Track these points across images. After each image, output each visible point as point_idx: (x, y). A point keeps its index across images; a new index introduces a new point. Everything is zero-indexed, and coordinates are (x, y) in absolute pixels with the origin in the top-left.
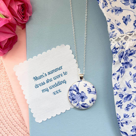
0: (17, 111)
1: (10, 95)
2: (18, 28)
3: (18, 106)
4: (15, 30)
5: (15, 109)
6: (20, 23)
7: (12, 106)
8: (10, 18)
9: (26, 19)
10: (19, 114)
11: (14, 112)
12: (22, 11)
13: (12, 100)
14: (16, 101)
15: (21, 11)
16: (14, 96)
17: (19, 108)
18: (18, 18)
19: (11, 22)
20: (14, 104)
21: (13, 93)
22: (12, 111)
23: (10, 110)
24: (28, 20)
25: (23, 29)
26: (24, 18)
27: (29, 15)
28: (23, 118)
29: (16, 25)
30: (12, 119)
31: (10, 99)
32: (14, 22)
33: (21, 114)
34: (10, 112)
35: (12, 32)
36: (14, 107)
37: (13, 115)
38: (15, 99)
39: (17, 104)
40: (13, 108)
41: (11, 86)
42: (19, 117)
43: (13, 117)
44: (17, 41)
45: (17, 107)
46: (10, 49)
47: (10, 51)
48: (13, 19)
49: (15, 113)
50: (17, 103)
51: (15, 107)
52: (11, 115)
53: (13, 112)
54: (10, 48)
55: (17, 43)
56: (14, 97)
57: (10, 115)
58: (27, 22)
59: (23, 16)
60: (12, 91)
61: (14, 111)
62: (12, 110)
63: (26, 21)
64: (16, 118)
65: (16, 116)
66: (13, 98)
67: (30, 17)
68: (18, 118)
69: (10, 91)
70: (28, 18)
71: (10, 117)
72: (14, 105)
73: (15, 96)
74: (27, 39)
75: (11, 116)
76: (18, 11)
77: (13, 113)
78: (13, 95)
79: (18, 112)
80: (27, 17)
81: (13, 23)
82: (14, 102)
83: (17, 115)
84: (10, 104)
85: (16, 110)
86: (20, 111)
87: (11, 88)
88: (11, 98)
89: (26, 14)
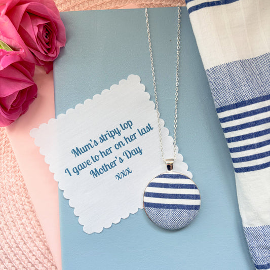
0: (36, 235)
1: (24, 204)
2: (39, 71)
3: (40, 225)
4: (33, 75)
5: (32, 231)
6: (42, 61)
7: (27, 224)
8: (22, 51)
9: (53, 53)
10: (41, 241)
11: (30, 238)
12: (47, 37)
13: (28, 214)
14: (35, 216)
15: (44, 37)
16: (31, 205)
17: (42, 230)
18: (39, 51)
19: (25, 60)
20: (32, 222)
21: (29, 199)
22: (26, 235)
23: (24, 233)
24: (58, 54)
25: (47, 73)
26: (49, 50)
27: (59, 45)
28: (48, 249)
29: (34, 64)
30: (27, 251)
31: (23, 211)
32: (30, 58)
33: (45, 241)
34: (24, 236)
35: (25, 78)
36: (31, 226)
37: (29, 243)
38: (33, 212)
39: (38, 221)
40: (28, 229)
41: (25, 185)
42: (41, 247)
43: (28, 248)
44: (36, 97)
45: (37, 226)
46: (24, 113)
47: (23, 116)
48: (28, 53)
49: (33, 239)
50: (36, 219)
51: (32, 228)
52: (25, 243)
53: (28, 238)
54: (23, 110)
55: (36, 100)
56: (32, 208)
57: (23, 242)
58: (55, 59)
59: (49, 47)
60: (28, 196)
61: (31, 236)
62: (27, 233)
63: (53, 58)
64: (35, 248)
65: (35, 245)
66: (30, 208)
67: (62, 49)
68: (38, 250)
69: (23, 196)
70: (58, 50)
71: (24, 248)
72: (31, 224)
73: (33, 205)
74: (56, 92)
75: (25, 246)
76: (38, 37)
77: (29, 240)
78: (28, 204)
79: (39, 237)
80: (56, 49)
81: (27, 61)
82: (31, 217)
83: (38, 243)
84: (23, 221)
85: (35, 233)
86: (43, 234)
87: (26, 189)
88: (25, 209)
89: (54, 43)
